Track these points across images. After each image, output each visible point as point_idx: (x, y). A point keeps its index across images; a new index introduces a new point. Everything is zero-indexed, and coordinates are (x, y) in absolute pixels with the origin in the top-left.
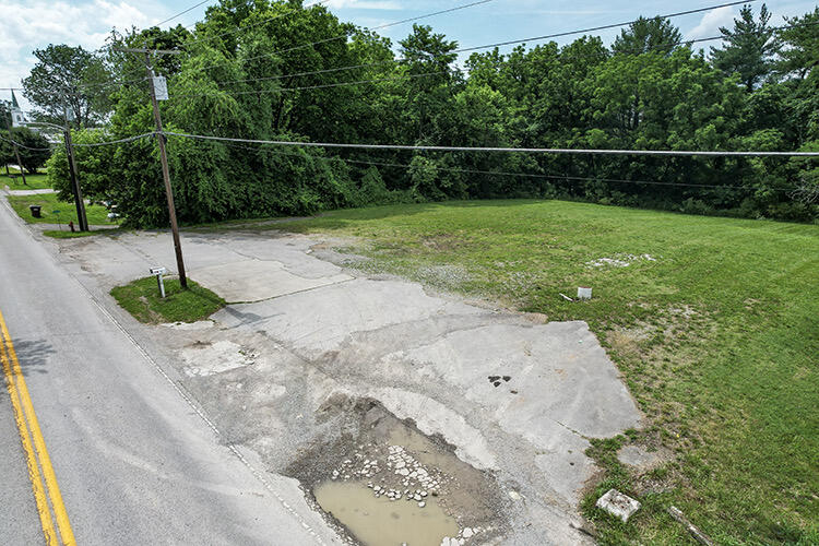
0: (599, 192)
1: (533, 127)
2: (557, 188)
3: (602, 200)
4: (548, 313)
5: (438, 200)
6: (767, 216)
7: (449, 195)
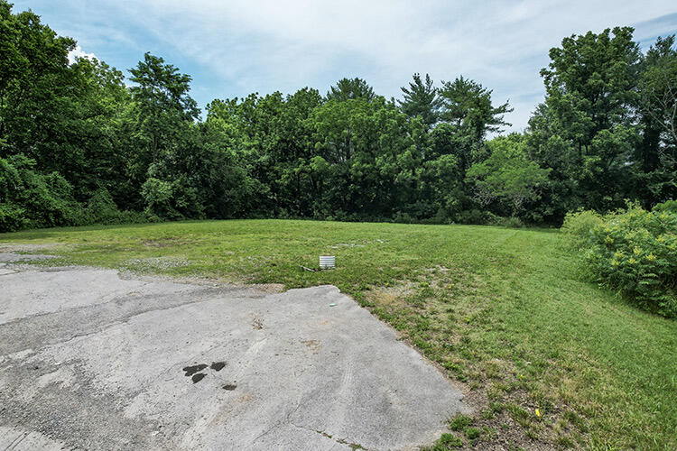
1: (264, 158)
2: (289, 211)
4: (285, 282)
5: (175, 219)
6: (456, 222)
7: (184, 215)
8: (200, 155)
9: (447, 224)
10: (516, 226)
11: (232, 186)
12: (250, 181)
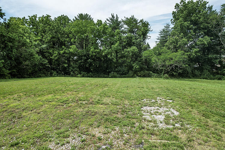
0: (76, 72)
1: (44, 46)
2: (57, 72)
3: (78, 75)
8: (5, 40)
9: (135, 77)
10: (167, 78)
11: (27, 59)
12: (38, 57)
